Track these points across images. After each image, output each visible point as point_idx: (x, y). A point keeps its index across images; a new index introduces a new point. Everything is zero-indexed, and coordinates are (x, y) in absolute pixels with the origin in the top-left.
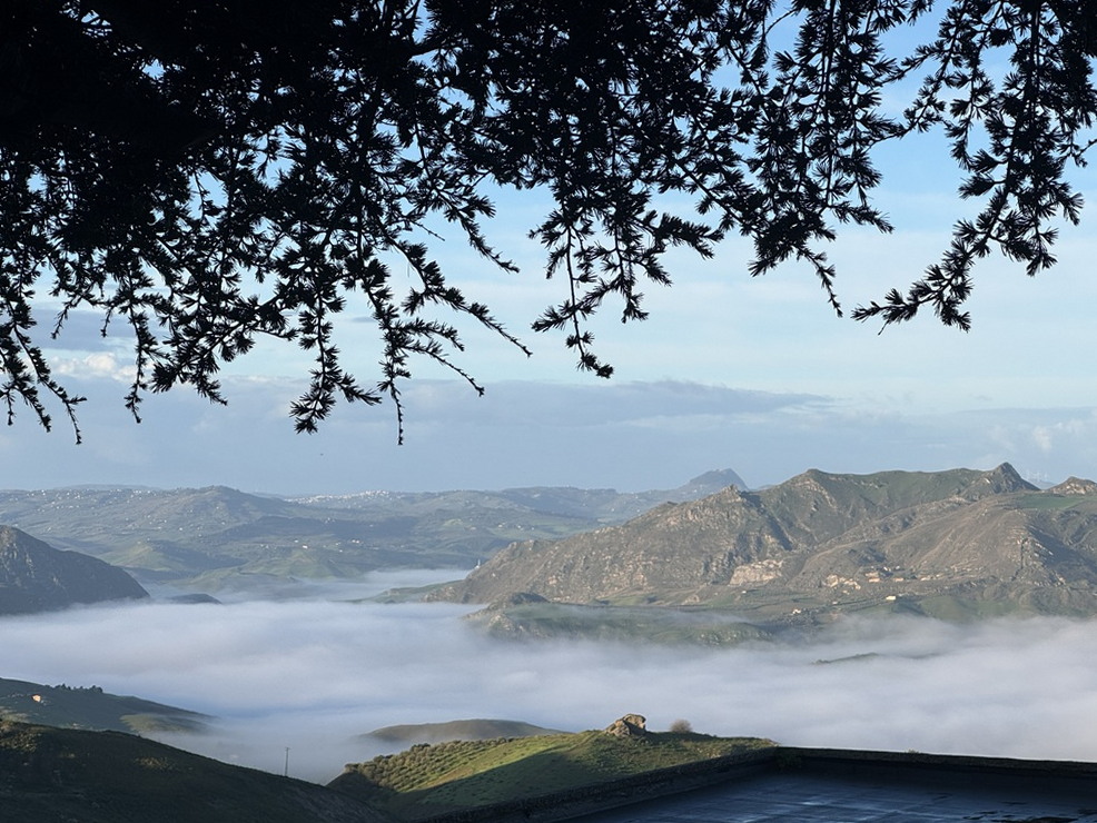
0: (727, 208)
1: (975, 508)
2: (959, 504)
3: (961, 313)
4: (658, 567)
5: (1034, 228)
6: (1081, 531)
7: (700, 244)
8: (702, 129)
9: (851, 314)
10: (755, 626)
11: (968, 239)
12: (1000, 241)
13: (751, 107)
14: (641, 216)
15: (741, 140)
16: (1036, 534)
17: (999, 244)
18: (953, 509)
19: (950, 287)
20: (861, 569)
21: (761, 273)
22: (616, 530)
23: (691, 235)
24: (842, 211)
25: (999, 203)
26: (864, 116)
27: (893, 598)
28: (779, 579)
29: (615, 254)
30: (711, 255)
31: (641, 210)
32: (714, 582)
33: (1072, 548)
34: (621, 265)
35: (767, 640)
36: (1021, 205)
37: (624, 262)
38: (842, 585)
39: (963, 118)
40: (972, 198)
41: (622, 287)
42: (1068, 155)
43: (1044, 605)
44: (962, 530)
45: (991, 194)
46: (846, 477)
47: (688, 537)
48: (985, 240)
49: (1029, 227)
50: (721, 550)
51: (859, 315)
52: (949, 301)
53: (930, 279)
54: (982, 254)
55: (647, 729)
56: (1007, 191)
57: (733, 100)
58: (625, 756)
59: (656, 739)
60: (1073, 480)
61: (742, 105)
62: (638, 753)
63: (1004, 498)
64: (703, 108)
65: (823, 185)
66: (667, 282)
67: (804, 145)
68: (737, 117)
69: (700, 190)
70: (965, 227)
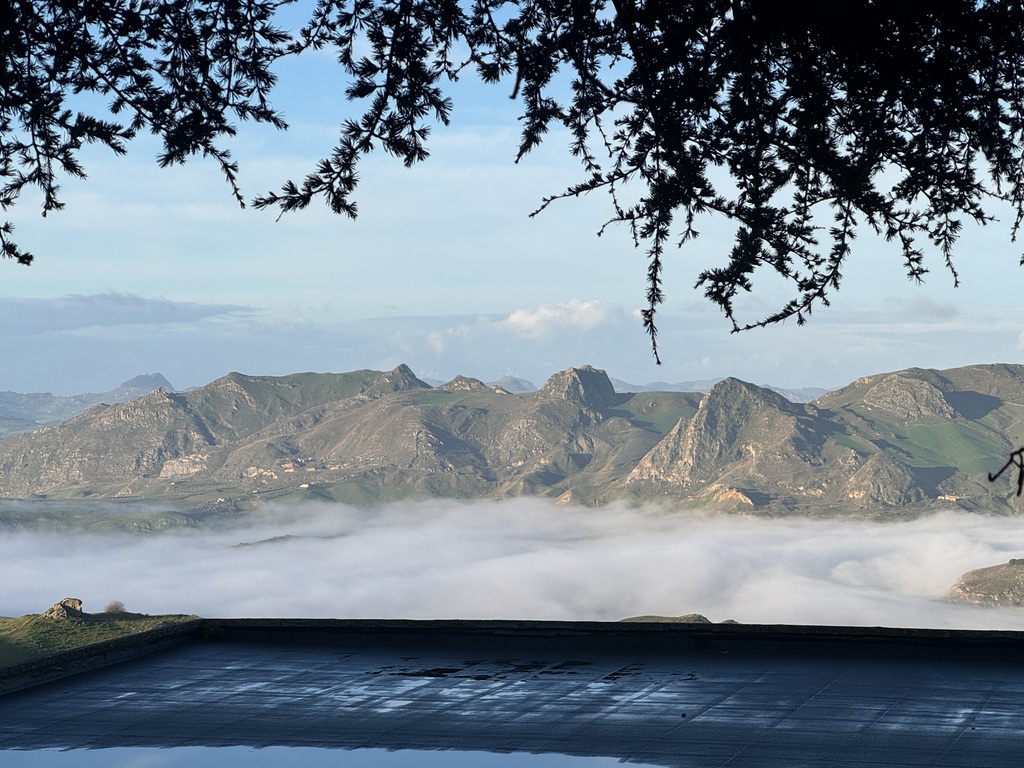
0: (138, 109)
1: (376, 405)
2: (363, 401)
3: (349, 203)
4: (93, 463)
5: (410, 126)
6: (467, 423)
7: (114, 141)
8: (113, 35)
9: (252, 203)
10: (184, 514)
11: (354, 137)
12: (382, 138)
13: (158, 15)
14: (58, 115)
15: (150, 46)
16: (429, 426)
17: (381, 141)
18: (358, 405)
19: (338, 179)
20: (278, 461)
21: (169, 165)
22: (53, 431)
23: (104, 133)
24: (243, 109)
25: (380, 105)
26: (262, 28)
27: (307, 486)
28: (205, 472)
29: (32, 148)
30: (124, 152)
31: (57, 109)
32: (145, 476)
33: (460, 438)
34: (38, 159)
35: (194, 527)
36: (399, 107)
37: (41, 156)
38: (261, 475)
39: (348, 28)
40: (357, 100)
41: (40, 179)
42: (443, 70)
43: (436, 489)
44: (366, 424)
45: (373, 97)
46: (263, 378)
47: (120, 436)
48: (368, 138)
49: (405, 124)
50: (151, 447)
51: (258, 204)
52: (339, 192)
53: (322, 172)
54: (366, 150)
55: (84, 612)
56: (387, 94)
57: (143, 8)
58: (63, 637)
59: (92, 619)
60: (460, 378)
61: (151, 14)
62: (75, 633)
63: (402, 395)
64: (113, 15)
65: (224, 85)
66: (83, 175)
67: (206, 48)
68: (146, 23)
69: (112, 92)
70: (351, 126)
